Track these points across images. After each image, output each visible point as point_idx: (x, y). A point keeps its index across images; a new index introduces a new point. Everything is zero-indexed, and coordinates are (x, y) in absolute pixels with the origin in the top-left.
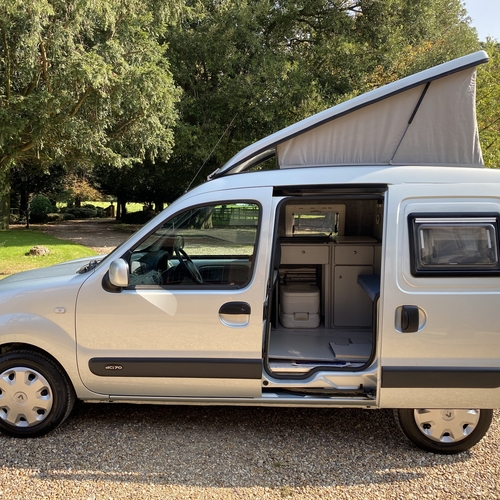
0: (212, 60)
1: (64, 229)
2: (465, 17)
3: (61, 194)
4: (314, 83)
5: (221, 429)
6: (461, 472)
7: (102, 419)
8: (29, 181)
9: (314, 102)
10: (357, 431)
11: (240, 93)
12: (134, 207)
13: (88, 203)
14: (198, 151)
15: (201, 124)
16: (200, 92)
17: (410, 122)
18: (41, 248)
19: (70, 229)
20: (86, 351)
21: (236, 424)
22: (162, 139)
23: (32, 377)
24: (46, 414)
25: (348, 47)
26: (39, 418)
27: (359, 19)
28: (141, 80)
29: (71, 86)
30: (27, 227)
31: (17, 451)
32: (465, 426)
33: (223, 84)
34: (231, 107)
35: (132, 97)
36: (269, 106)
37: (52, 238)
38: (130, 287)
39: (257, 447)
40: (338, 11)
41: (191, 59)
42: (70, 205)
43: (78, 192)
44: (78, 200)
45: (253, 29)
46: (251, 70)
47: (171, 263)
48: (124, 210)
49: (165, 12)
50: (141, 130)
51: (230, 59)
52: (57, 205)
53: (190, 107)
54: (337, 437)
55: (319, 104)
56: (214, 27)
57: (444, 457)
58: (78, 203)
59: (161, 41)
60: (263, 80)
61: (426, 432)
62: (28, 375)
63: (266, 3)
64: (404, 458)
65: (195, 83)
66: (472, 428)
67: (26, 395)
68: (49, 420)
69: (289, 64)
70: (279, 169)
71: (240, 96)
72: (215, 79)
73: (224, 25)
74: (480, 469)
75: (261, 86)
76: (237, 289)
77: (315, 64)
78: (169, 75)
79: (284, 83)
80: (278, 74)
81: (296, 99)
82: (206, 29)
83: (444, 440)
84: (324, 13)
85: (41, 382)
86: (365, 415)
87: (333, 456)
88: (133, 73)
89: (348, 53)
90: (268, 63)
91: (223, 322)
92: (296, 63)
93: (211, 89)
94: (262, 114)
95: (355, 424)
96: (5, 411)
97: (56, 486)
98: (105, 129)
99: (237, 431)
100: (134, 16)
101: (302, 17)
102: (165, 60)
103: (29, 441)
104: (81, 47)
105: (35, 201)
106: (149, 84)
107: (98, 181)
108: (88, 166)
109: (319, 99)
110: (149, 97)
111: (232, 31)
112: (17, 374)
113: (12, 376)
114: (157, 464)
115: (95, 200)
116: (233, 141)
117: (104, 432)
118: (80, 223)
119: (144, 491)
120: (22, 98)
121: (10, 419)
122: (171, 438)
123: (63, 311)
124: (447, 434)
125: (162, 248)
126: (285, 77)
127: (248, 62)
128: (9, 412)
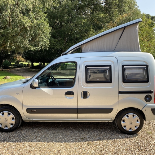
0: (60, 19)
1: (14, 71)
2: (137, 6)
3: (13, 60)
4: (91, 26)
5: (65, 129)
6: (135, 139)
7: (30, 127)
8: (3, 56)
9: (91, 32)
10: (105, 129)
11: (69, 29)
12: (36, 64)
13: (21, 63)
14: (56, 47)
15: (57, 38)
16: (57, 28)
17: (120, 39)
18: (8, 76)
19: (16, 71)
20: (25, 106)
21: (70, 127)
22: (46, 43)
23: (9, 114)
24: (13, 125)
25: (102, 15)
26: (11, 126)
27: (105, 6)
28: (40, 25)
29: (18, 27)
30: (3, 70)
31: (5, 136)
32: (136, 126)
33: (64, 26)
34: (66, 33)
35: (37, 30)
36: (78, 33)
37: (11, 74)
38: (39, 87)
39: (76, 134)
40: (99, 4)
41: (54, 19)
42: (16, 64)
43: (18, 59)
44: (18, 62)
45: (73, 9)
46: (72, 22)
47: (49, 81)
48: (33, 65)
49: (47, 5)
50: (39, 40)
51: (66, 19)
52: (12, 63)
53: (54, 33)
54: (99, 131)
55: (93, 32)
56: (61, 9)
57: (130, 135)
58: (18, 63)
59: (45, 13)
60: (76, 25)
61: (125, 128)
62: (8, 113)
63: (77, 2)
64: (118, 136)
65: (55, 26)
66: (138, 127)
67: (7, 119)
68: (14, 127)
69: (84, 20)
70: (82, 52)
71: (69, 30)
72: (61, 24)
73: (64, 8)
74: (140, 138)
75: (75, 27)
76: (70, 87)
77: (92, 20)
78: (48, 23)
79: (83, 26)
80: (81, 23)
81: (86, 31)
82: (59, 9)
83: (130, 130)
84: (95, 5)
85: (12, 116)
86: (107, 124)
87: (98, 136)
88: (37, 23)
89: (102, 17)
90: (78, 20)
91: (66, 97)
92: (86, 20)
93: (60, 28)
94: (76, 35)
95: (104, 127)
96: (1, 124)
97: (17, 146)
98: (28, 40)
99: (70, 129)
100: (37, 6)
101: (88, 6)
102: (47, 19)
103: (8, 133)
104: (22, 15)
105: (5, 62)
106: (42, 26)
107: (25, 56)
108: (22, 51)
109: (93, 31)
110: (42, 30)
111: (66, 10)
112: (5, 113)
113: (3, 114)
114: (47, 139)
115: (23, 62)
116: (67, 44)
117: (31, 130)
118: (19, 69)
119: (43, 146)
120: (3, 30)
121: (3, 127)
122: (51, 131)
123: (18, 94)
124: (131, 129)
125: (47, 76)
126: (83, 24)
127: (71, 19)
128: (2, 125)
